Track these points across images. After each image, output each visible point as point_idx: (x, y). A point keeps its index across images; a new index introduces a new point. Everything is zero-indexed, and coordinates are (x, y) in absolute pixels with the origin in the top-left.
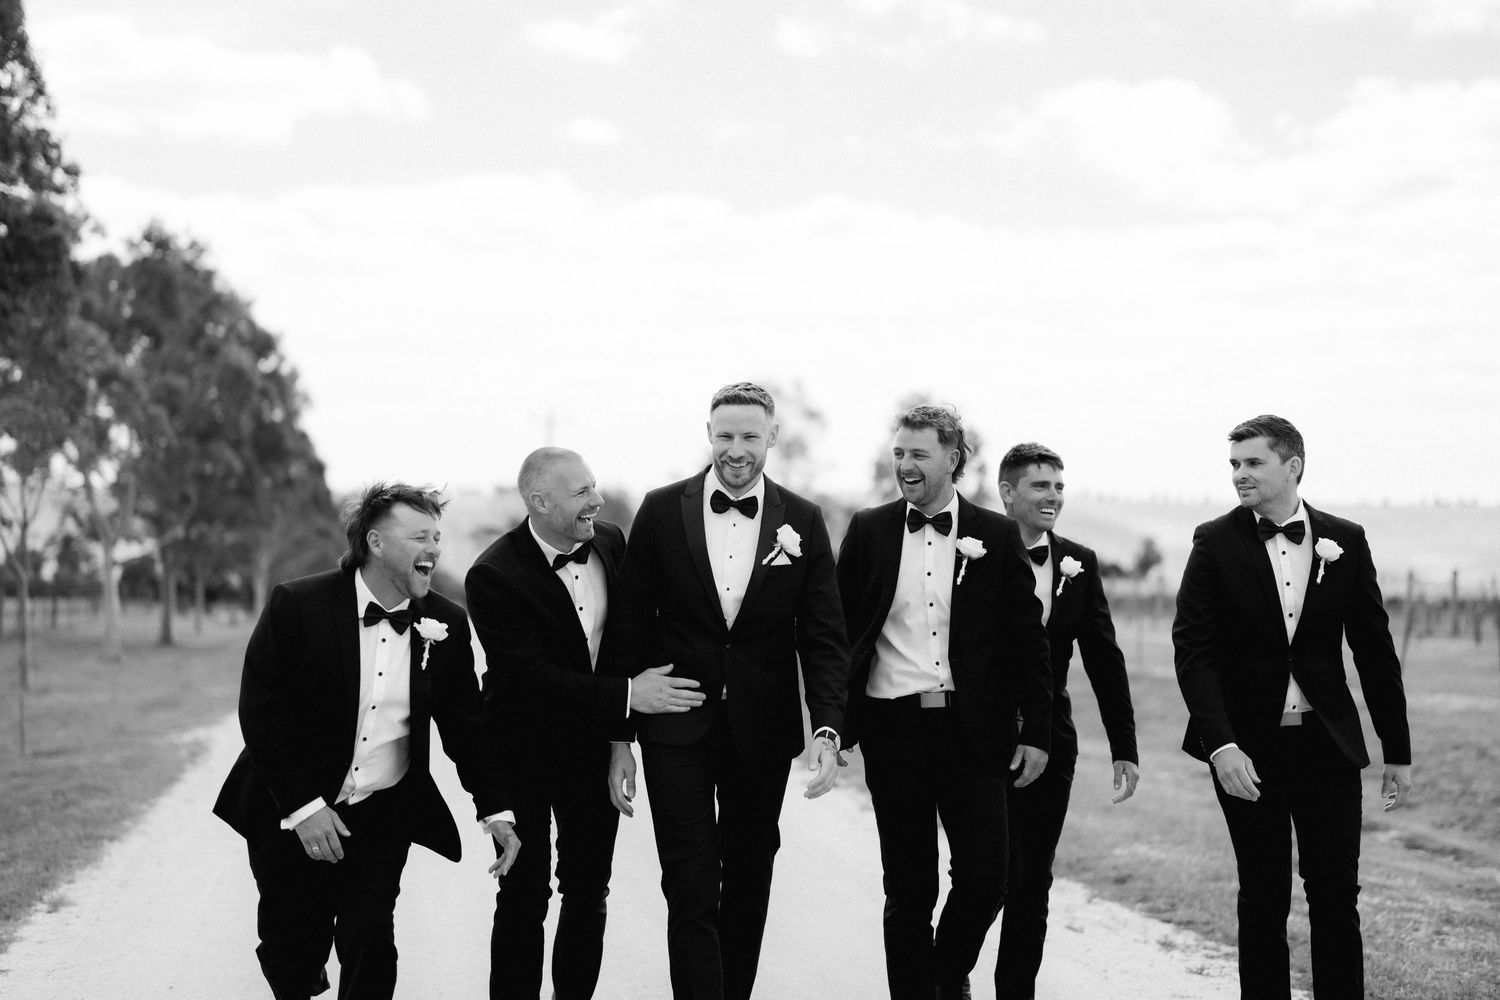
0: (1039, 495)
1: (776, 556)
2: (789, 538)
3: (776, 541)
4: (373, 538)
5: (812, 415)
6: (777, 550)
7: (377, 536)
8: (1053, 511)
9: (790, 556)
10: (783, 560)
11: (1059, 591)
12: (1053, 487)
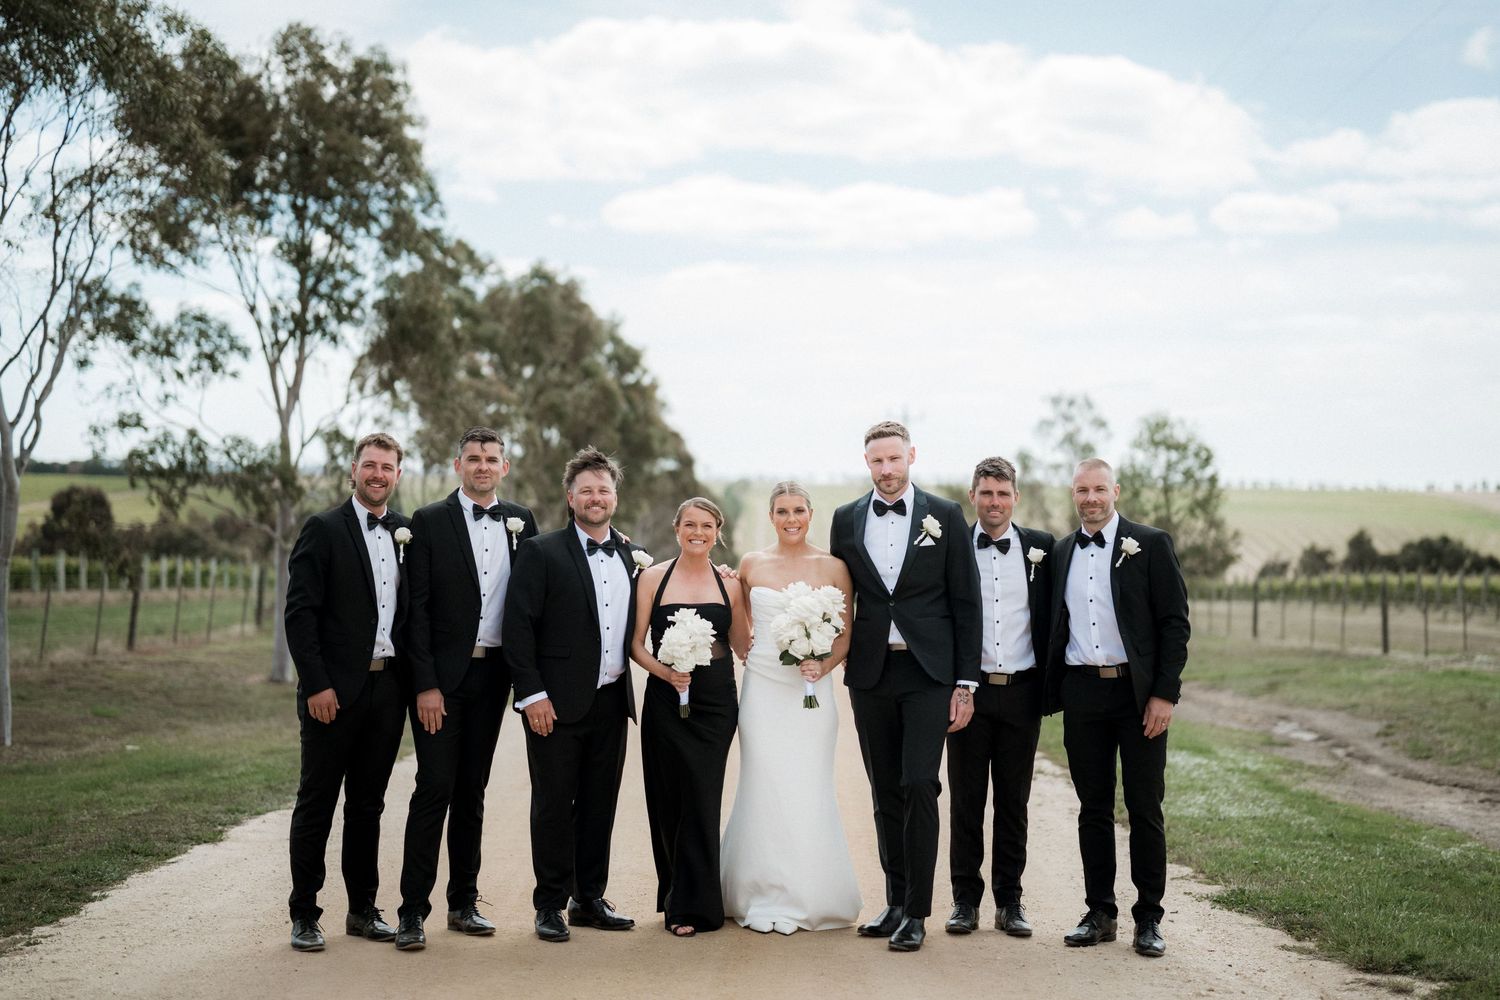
1: (924, 539)
3: (923, 528)
12: (996, 495)
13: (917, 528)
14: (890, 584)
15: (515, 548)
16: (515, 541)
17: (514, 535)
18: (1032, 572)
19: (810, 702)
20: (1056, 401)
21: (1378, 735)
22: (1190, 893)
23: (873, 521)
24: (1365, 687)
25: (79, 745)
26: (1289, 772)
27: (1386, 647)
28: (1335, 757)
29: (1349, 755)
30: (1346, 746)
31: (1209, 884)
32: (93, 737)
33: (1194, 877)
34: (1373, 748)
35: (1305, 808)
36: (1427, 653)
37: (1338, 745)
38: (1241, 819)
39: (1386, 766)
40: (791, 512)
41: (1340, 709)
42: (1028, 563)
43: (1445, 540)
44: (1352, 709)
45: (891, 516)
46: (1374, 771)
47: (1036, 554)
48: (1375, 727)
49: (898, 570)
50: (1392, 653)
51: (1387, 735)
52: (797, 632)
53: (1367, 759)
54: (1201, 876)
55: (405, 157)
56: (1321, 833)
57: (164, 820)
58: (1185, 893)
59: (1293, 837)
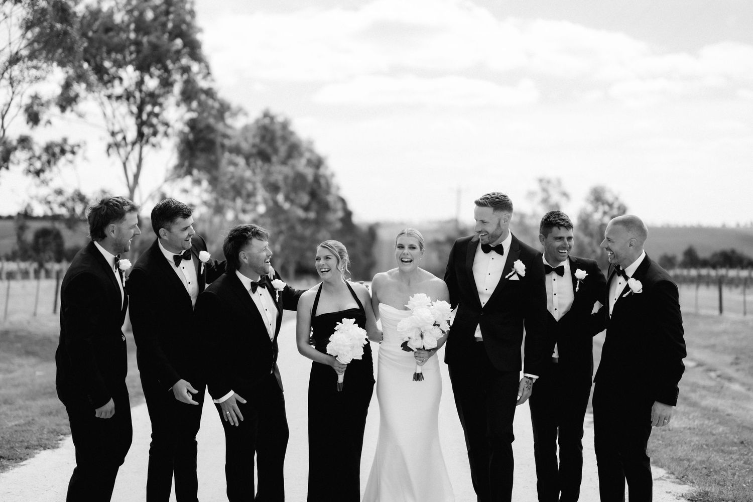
0: (558, 244)
1: (513, 275)
2: (520, 267)
3: (513, 267)
4: (242, 255)
5: (565, 195)
6: (513, 272)
7: (244, 253)
8: (566, 251)
9: (519, 276)
10: (515, 278)
11: (577, 289)
12: (566, 239)
13: (509, 267)
14: (484, 300)
15: (202, 273)
16: (203, 268)
17: (202, 264)
18: (578, 285)
19: (418, 377)
20: (541, 181)
21: (732, 364)
22: (670, 492)
23: (480, 254)
24: (718, 334)
25: (11, 372)
26: (694, 391)
27: (721, 309)
28: (711, 378)
29: (719, 376)
30: (715, 370)
31: (680, 484)
32: (21, 366)
33: (668, 478)
34: (731, 372)
35: (717, 420)
36: (745, 313)
37: (710, 370)
38: (682, 430)
39: (743, 384)
40: (406, 247)
41: (706, 347)
42: (574, 279)
43: (733, 252)
44: (713, 347)
45: (493, 254)
46: (736, 387)
47: (581, 274)
48: (729, 359)
49: (491, 292)
50: (725, 313)
51: (737, 364)
52: (414, 335)
53: (730, 379)
54: (673, 476)
55: (193, 49)
56: (735, 440)
57: (31, 430)
58: (667, 492)
59: (721, 447)
